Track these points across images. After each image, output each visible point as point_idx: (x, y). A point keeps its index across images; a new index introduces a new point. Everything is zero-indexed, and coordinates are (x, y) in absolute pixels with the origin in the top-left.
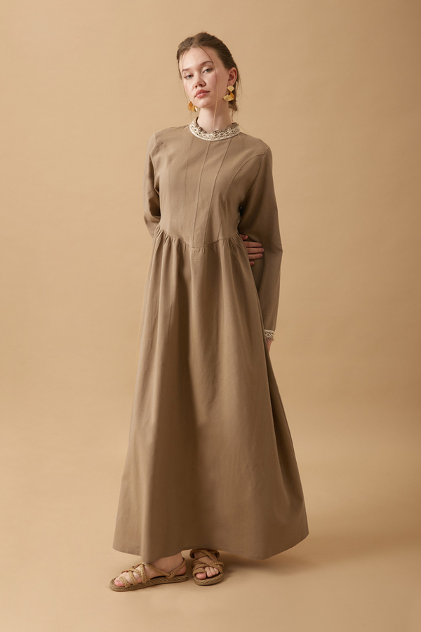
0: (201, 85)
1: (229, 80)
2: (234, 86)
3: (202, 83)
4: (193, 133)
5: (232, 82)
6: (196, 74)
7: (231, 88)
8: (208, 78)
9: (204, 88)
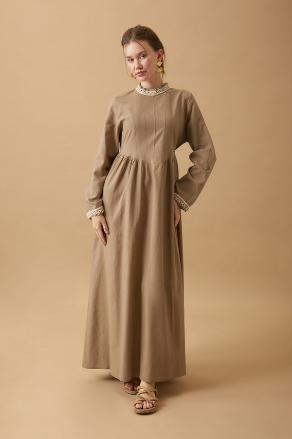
0: (140, 69)
1: (158, 58)
2: (162, 61)
3: (141, 67)
4: (140, 93)
5: (160, 59)
6: (136, 60)
7: (159, 64)
8: (144, 62)
9: (142, 70)
